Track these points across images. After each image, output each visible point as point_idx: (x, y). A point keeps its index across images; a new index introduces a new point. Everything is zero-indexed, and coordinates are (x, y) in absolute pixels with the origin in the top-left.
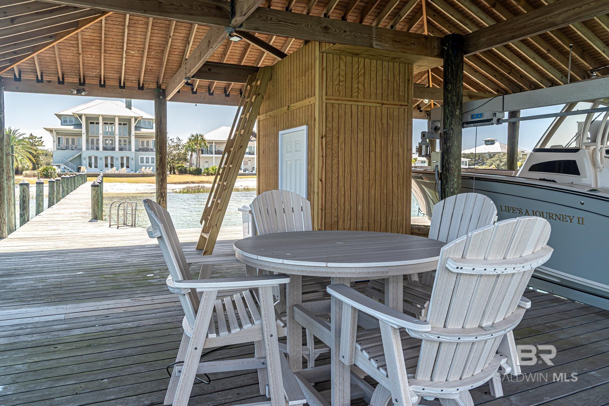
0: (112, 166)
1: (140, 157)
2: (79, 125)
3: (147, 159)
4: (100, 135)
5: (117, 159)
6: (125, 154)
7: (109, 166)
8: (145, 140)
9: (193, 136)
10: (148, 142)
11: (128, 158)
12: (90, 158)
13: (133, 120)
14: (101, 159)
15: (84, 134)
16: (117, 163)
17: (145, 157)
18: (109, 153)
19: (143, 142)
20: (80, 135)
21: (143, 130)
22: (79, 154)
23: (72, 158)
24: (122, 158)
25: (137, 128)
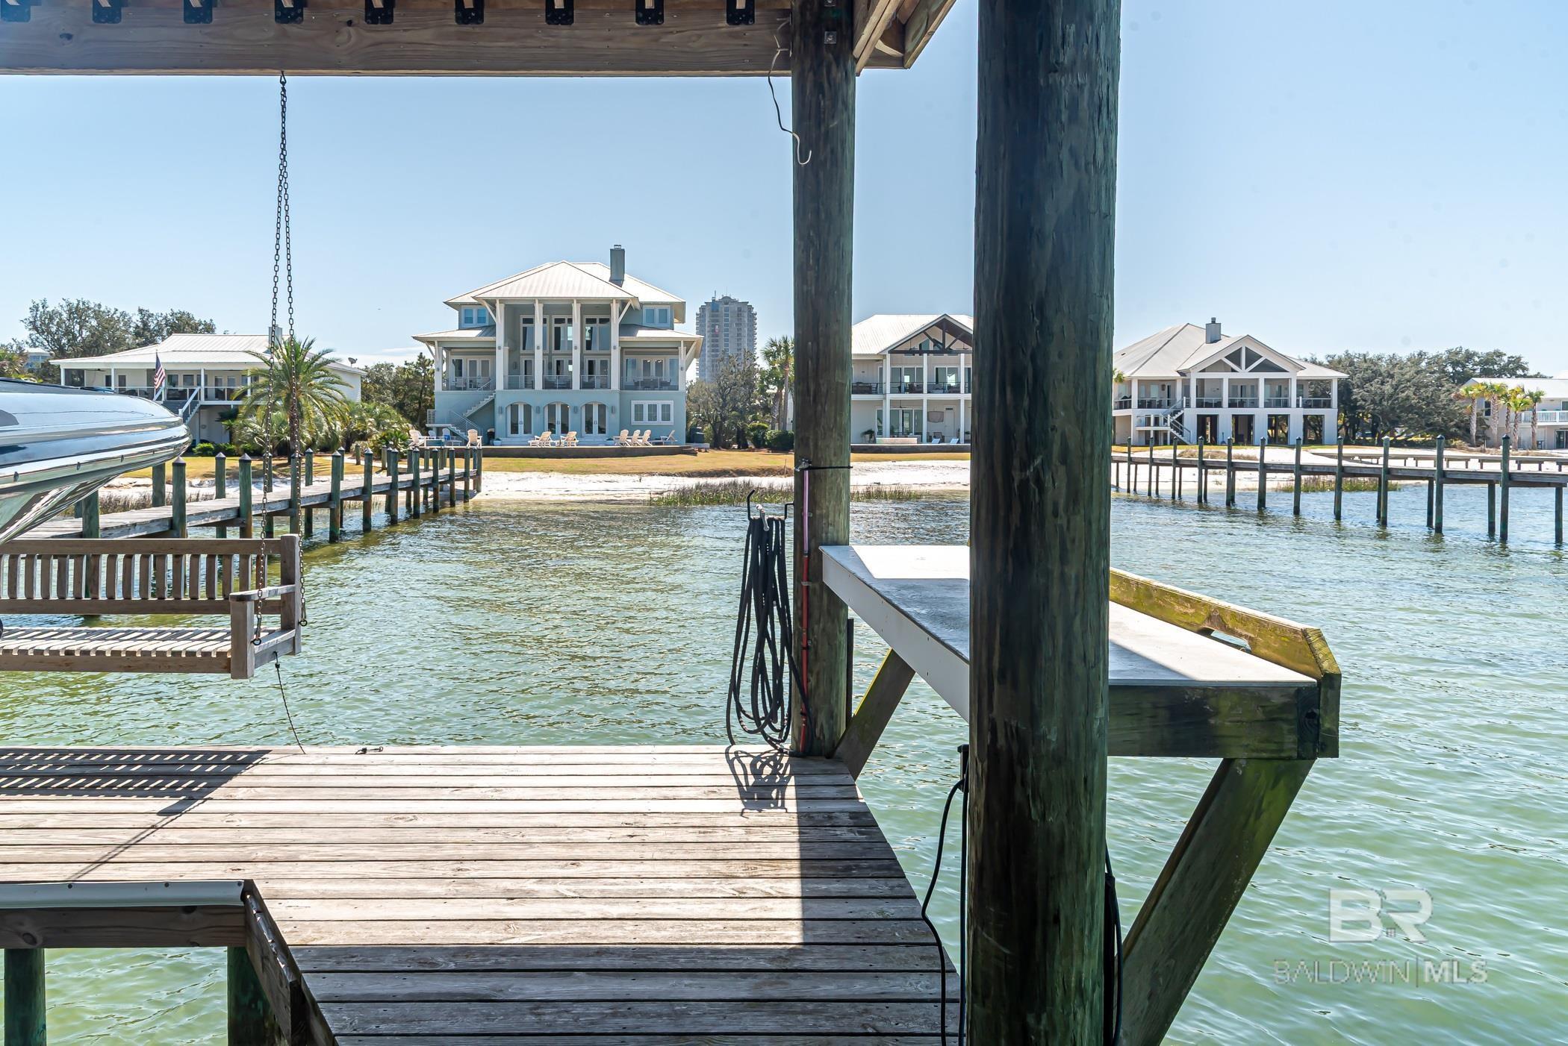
0: (565, 430)
1: (634, 403)
2: (491, 329)
3: (653, 408)
4: (536, 350)
5: (576, 410)
6: (595, 396)
7: (558, 428)
8: (653, 360)
9: (773, 344)
10: (659, 365)
11: (602, 408)
12: (514, 408)
13: (615, 308)
14: (538, 410)
15: (500, 348)
16: (577, 419)
17: (646, 404)
18: (558, 396)
19: (647, 365)
20: (491, 351)
21: (642, 334)
22: (488, 400)
23: (474, 410)
24: (589, 408)
25: (626, 328)
